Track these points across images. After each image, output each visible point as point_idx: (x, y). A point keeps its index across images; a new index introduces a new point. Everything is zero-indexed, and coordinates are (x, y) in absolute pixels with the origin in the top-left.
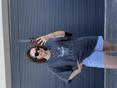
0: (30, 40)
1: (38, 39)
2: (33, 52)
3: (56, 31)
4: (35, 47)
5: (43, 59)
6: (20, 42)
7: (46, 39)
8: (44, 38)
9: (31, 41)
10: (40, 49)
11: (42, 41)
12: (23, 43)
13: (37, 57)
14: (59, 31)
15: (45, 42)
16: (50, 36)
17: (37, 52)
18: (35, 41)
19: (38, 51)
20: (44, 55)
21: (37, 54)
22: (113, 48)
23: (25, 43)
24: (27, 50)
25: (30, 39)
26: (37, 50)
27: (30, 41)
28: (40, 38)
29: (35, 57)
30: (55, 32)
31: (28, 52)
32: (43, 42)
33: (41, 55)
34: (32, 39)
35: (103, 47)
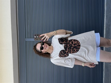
3: (59, 29)
4: (40, 42)
6: (26, 41)
8: (47, 35)
11: (45, 37)
14: (60, 29)
19: (43, 46)
20: (48, 50)
21: (42, 48)
22: (108, 43)
25: (35, 36)
28: (43, 35)
29: (40, 51)
32: (46, 38)
35: (99, 43)
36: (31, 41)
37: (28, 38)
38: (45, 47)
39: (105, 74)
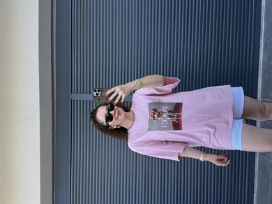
0: (95, 93)
1: (109, 92)
2: (101, 115)
4: (106, 104)
5: (121, 127)
7: (123, 92)
8: (121, 90)
9: (97, 94)
10: (116, 107)
11: (118, 95)
13: (110, 123)
15: (123, 98)
16: (133, 86)
17: (110, 114)
18: (103, 95)
19: (112, 112)
21: (109, 118)
24: (91, 111)
25: (96, 91)
26: (109, 110)
27: (95, 95)
28: (112, 90)
29: (105, 124)
31: (93, 114)
32: (119, 97)
33: (116, 119)
34: (99, 91)
35: (242, 109)
36: (83, 101)
37: (77, 93)
38: (117, 116)
39: (260, 185)
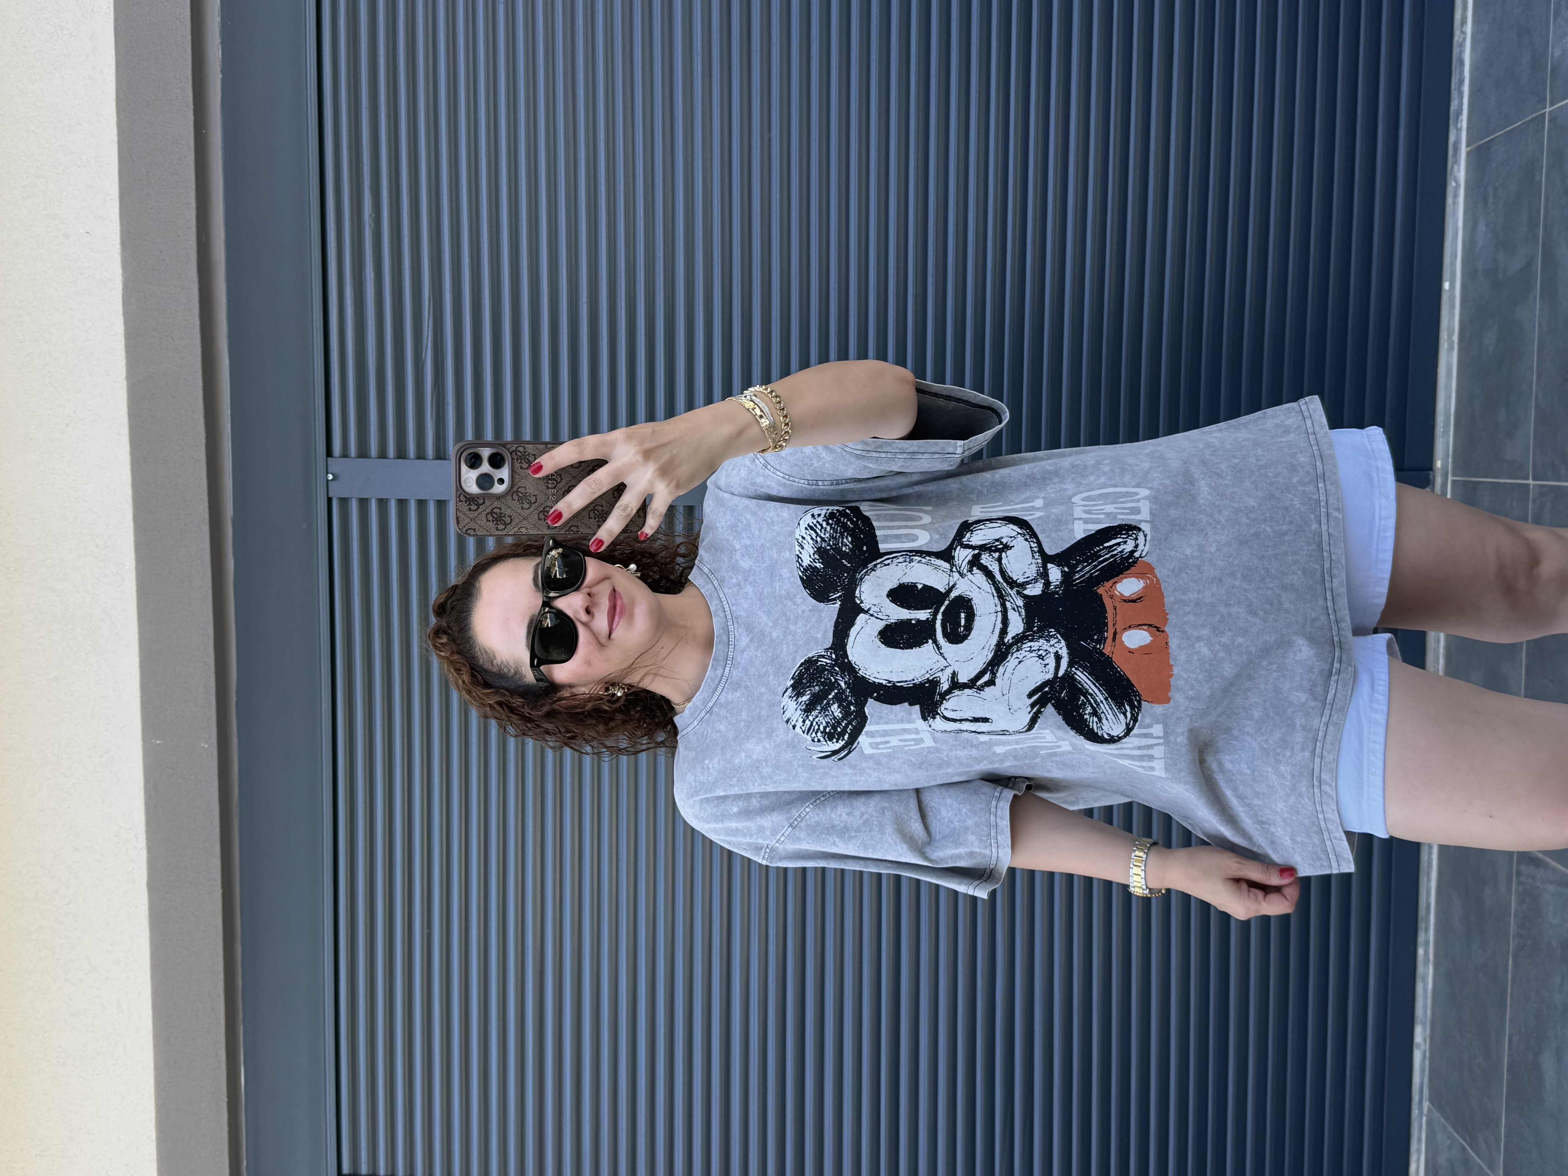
2: (503, 617)
6: (336, 492)
10: (594, 568)
11: (620, 488)
12: (383, 503)
19: (571, 604)
21: (556, 638)
23: (402, 504)
30: (786, 372)
31: (453, 613)
32: (629, 500)
33: (599, 643)
38: (601, 620)
